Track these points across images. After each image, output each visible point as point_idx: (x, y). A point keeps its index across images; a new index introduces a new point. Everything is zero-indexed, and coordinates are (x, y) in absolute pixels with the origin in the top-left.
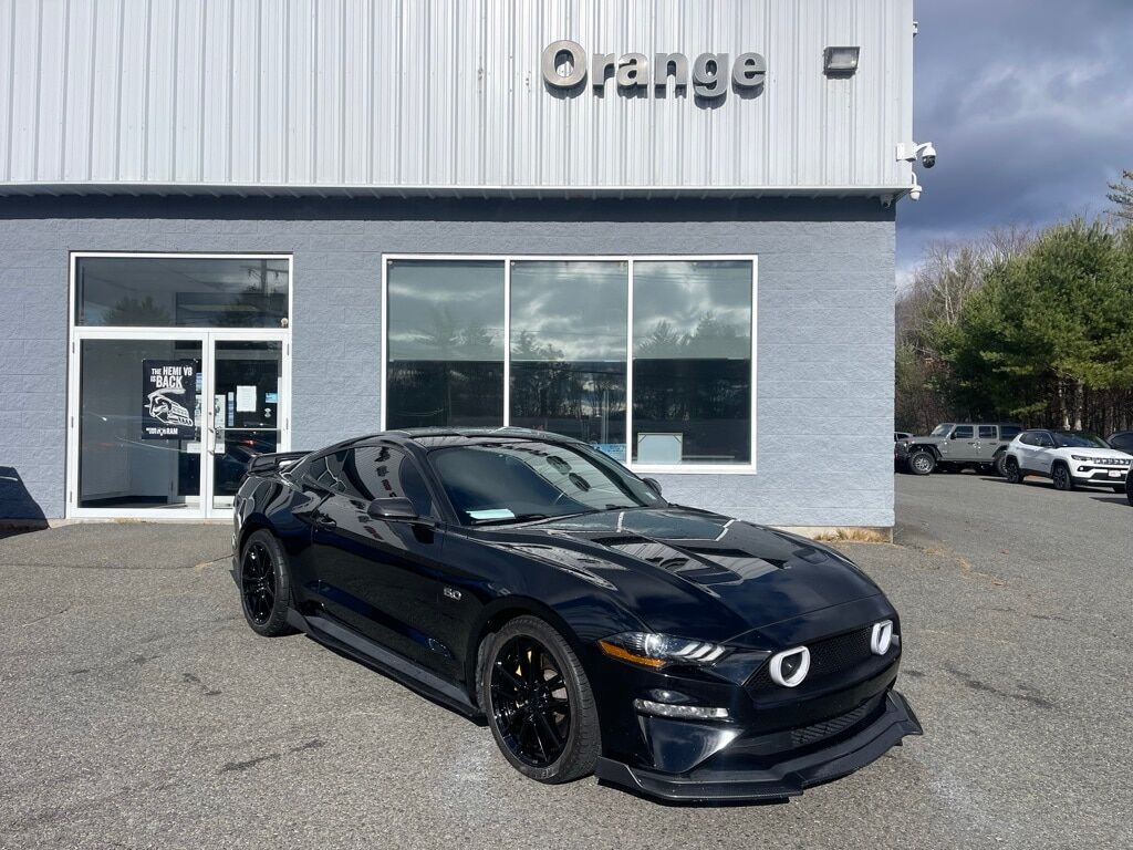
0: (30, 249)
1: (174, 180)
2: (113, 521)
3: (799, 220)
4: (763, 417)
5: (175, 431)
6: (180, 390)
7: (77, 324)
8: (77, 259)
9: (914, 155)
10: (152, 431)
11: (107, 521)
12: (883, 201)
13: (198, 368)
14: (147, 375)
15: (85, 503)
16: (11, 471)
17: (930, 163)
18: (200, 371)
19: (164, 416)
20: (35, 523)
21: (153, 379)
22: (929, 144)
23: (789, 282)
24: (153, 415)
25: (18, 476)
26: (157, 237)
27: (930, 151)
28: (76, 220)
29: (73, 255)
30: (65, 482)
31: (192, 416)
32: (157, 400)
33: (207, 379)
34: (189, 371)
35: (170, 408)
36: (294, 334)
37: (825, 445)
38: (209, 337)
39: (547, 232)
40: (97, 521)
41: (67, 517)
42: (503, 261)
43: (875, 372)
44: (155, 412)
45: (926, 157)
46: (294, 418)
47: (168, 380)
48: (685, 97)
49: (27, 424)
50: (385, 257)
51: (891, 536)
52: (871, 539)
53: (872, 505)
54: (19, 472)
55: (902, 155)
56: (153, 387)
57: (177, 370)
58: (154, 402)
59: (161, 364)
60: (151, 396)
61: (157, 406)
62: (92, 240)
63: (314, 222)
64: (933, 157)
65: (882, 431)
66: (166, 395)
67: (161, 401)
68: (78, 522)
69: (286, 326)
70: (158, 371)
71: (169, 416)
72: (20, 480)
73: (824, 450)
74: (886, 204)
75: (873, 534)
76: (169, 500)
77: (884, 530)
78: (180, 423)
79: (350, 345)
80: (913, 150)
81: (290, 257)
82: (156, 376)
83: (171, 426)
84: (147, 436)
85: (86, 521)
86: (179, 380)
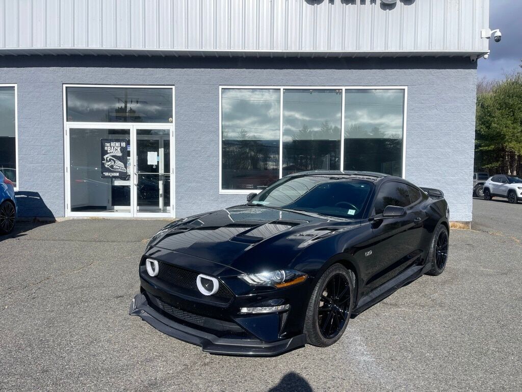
0: (43, 82)
1: (116, 47)
2: (89, 218)
3: (429, 69)
4: (408, 167)
5: (117, 174)
6: (120, 154)
7: (67, 121)
8: (66, 87)
9: (490, 36)
10: (106, 174)
11: (85, 218)
12: (472, 59)
13: (128, 143)
14: (103, 147)
15: (74, 209)
16: (37, 194)
17: (498, 40)
18: (129, 145)
19: (112, 166)
20: (49, 219)
21: (106, 148)
22: (498, 30)
23: (423, 100)
24: (107, 166)
25: (40, 197)
26: (106, 77)
27: (498, 34)
28: (66, 68)
29: (65, 86)
30: (64, 199)
31: (126, 167)
32: (108, 159)
33: (133, 148)
34: (123, 144)
35: (115, 163)
36: (176, 126)
37: (439, 181)
38: (133, 127)
39: (302, 75)
40: (81, 218)
41: (66, 216)
42: (280, 89)
43: (465, 145)
44: (107, 165)
45: (497, 37)
46: (176, 168)
47: (113, 149)
48: (375, 4)
49: (44, 171)
50: (221, 87)
51: (470, 226)
52: (460, 227)
53: (461, 211)
54: (40, 194)
55: (484, 35)
56: (106, 153)
57: (118, 144)
58: (107, 160)
59: (110, 141)
60: (105, 157)
61: (108, 162)
62: (74, 78)
63: (185, 69)
64: (500, 36)
65: (467, 175)
66: (113, 156)
67: (110, 159)
68: (71, 219)
69: (172, 122)
70: (108, 144)
71: (114, 167)
72: (41, 198)
73: (438, 184)
74: (473, 60)
75: (461, 225)
76: (108, 207)
77: (467, 223)
78: (120, 170)
79: (204, 131)
80: (489, 33)
81: (173, 87)
82: (108, 146)
83: (115, 172)
84: (104, 177)
85: (75, 218)
86: (119, 149)
